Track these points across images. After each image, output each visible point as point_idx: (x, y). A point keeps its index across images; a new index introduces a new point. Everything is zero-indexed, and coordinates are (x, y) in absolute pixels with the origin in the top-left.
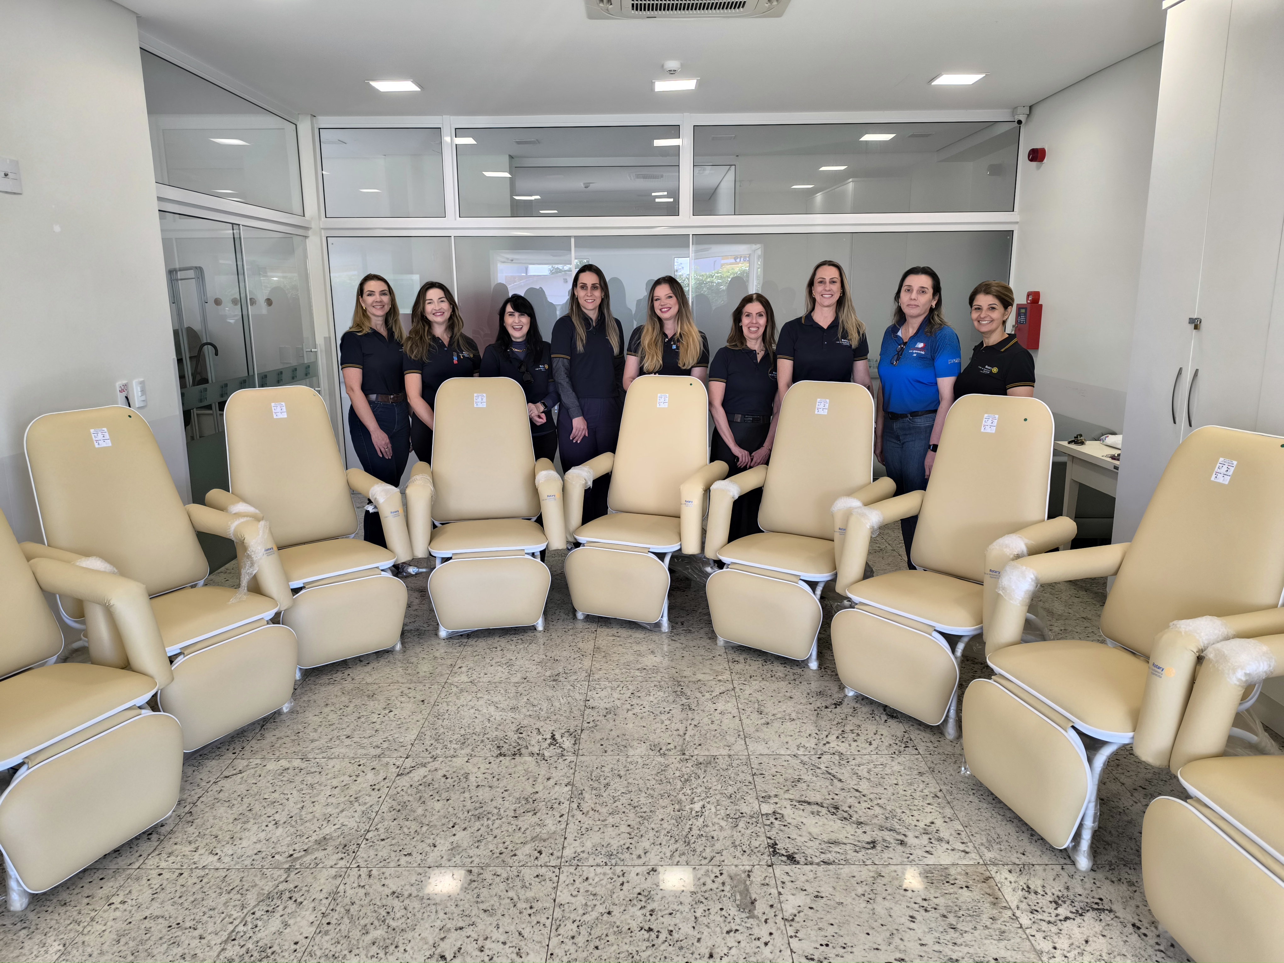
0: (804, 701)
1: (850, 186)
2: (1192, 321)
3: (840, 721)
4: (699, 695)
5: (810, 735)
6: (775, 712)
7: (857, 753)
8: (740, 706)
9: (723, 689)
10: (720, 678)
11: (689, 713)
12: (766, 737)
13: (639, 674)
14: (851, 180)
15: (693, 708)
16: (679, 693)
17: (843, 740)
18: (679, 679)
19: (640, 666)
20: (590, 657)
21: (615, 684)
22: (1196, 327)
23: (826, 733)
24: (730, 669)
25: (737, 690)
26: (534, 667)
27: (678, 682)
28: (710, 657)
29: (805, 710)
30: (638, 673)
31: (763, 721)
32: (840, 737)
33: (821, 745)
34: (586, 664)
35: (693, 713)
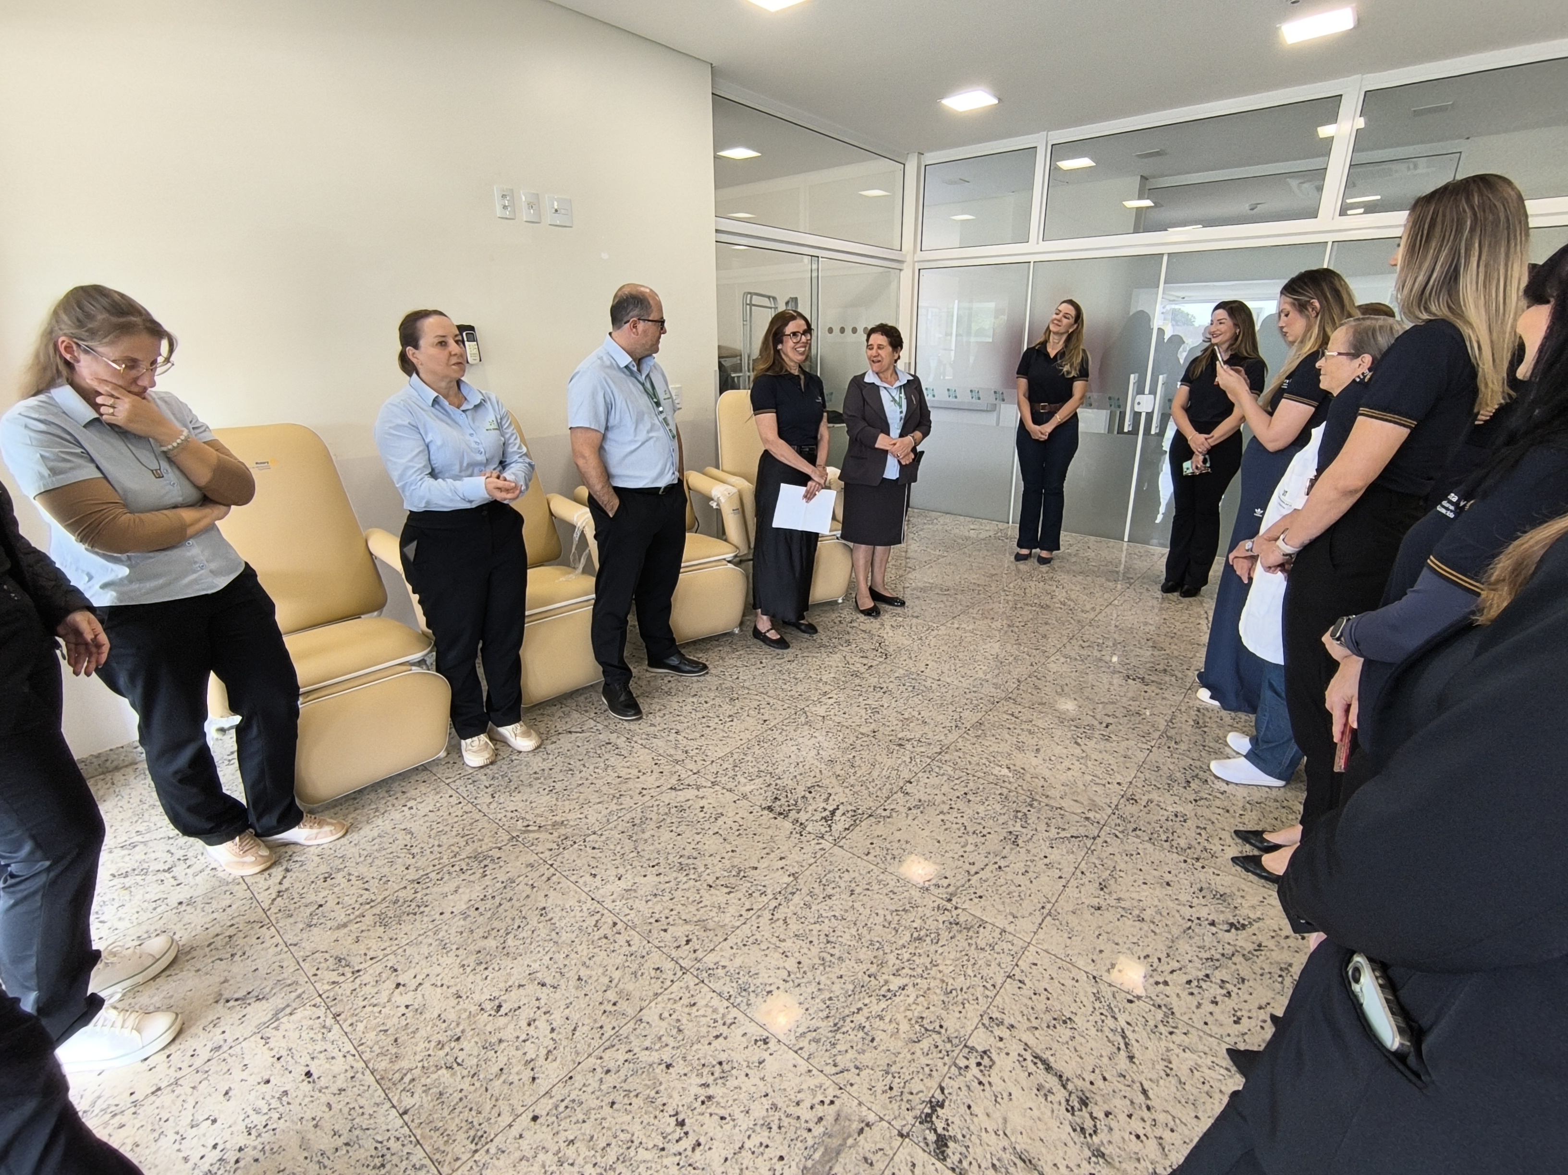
0: (1184, 898)
4: (1042, 827)
6: (1125, 896)
7: (1200, 1025)
8: (1082, 865)
9: (1082, 831)
10: (1091, 815)
11: (1009, 847)
12: (1077, 928)
15: (1020, 842)
16: (1020, 814)
17: (1196, 991)
20: (962, 731)
21: (958, 774)
23: (1176, 966)
24: (1116, 809)
25: (1099, 841)
27: (1033, 800)
28: (1104, 782)
29: (1175, 913)
34: (950, 738)
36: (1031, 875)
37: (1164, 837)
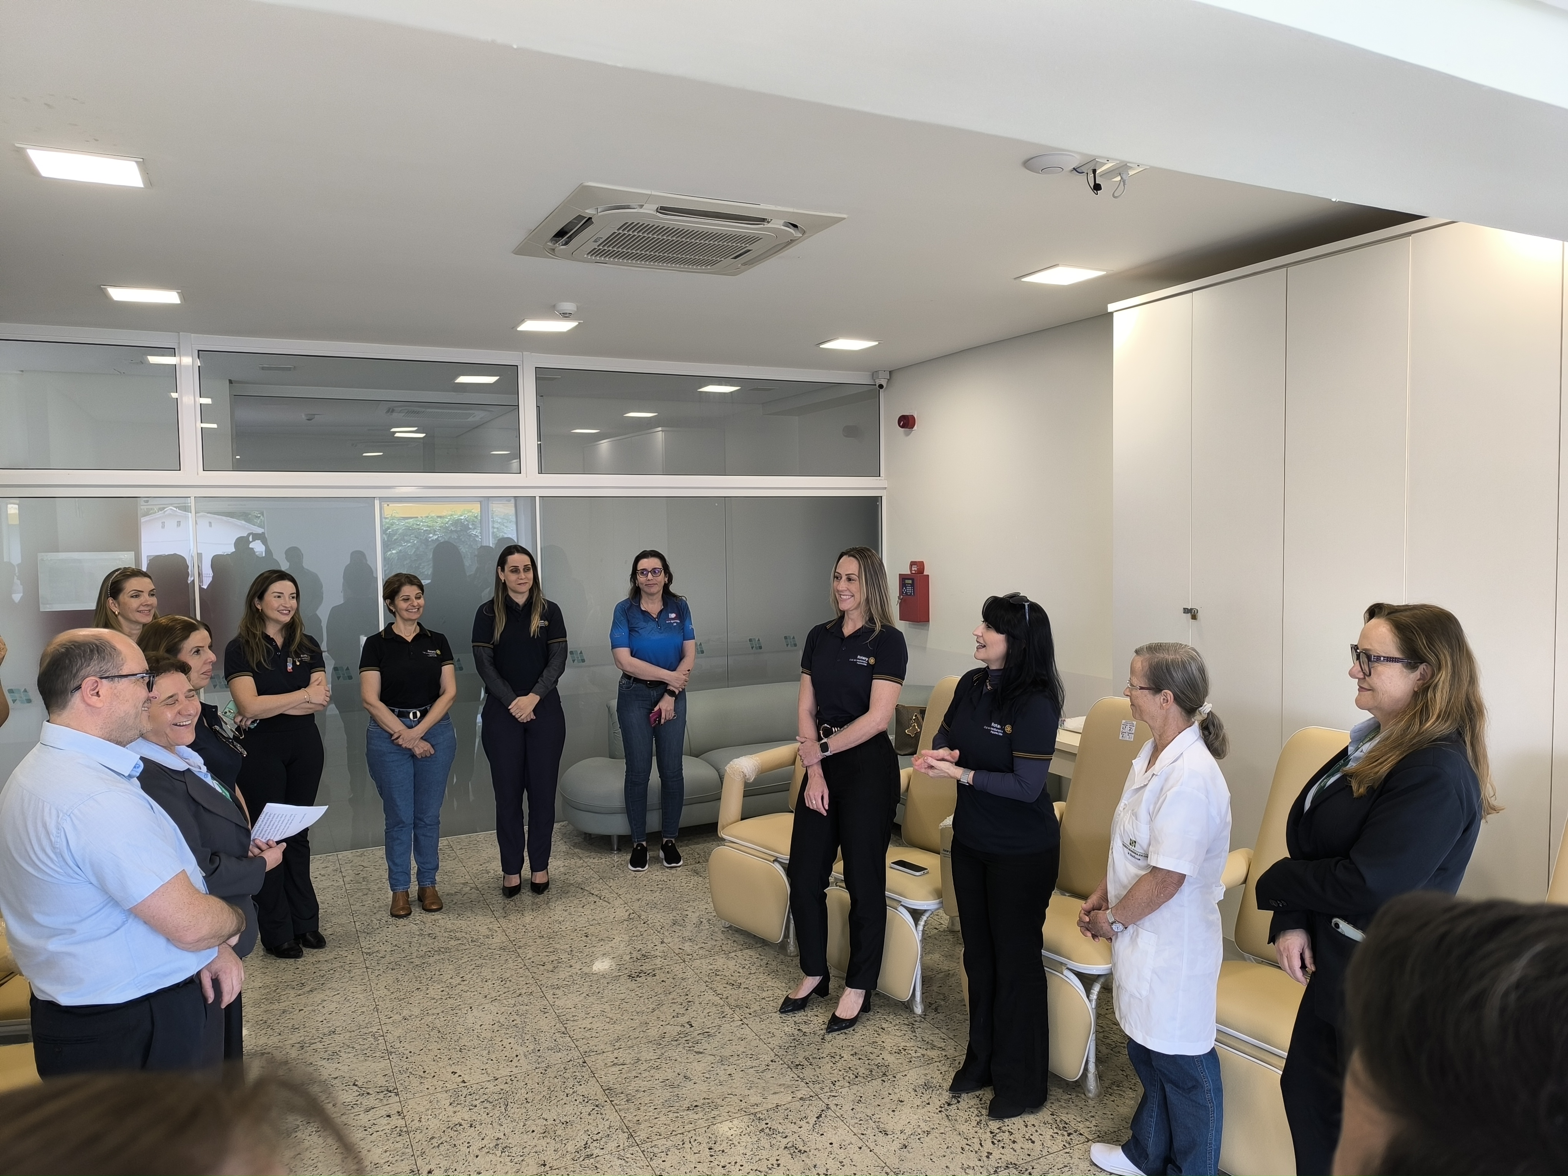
0: (918, 1102)
1: (659, 435)
2: (1186, 611)
3: (978, 1119)
4: (795, 1128)
5: (962, 1148)
6: (900, 1127)
7: (1029, 1159)
8: (855, 1130)
9: (816, 1111)
10: (799, 1095)
11: (803, 1157)
12: (919, 1167)
13: (696, 1117)
14: (660, 429)
15: (803, 1149)
16: (767, 1131)
17: (1001, 1144)
18: (753, 1111)
19: (686, 1104)
20: (608, 1106)
21: (677, 1140)
22: (1194, 617)
23: (976, 1140)
24: (802, 1079)
25: (833, 1107)
26: (543, 1142)
27: (755, 1114)
28: (764, 1067)
29: (930, 1114)
30: (692, 1115)
31: (896, 1145)
32: (996, 1142)
33: (985, 1159)
34: (611, 1118)
35: (808, 1157)
36: (847, 1162)
37: (852, 1076)
